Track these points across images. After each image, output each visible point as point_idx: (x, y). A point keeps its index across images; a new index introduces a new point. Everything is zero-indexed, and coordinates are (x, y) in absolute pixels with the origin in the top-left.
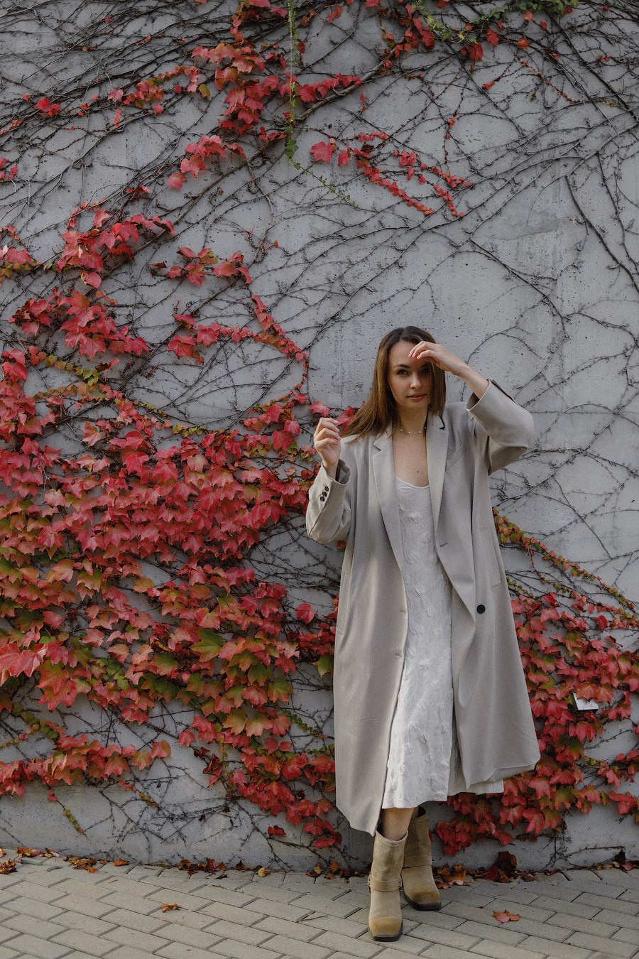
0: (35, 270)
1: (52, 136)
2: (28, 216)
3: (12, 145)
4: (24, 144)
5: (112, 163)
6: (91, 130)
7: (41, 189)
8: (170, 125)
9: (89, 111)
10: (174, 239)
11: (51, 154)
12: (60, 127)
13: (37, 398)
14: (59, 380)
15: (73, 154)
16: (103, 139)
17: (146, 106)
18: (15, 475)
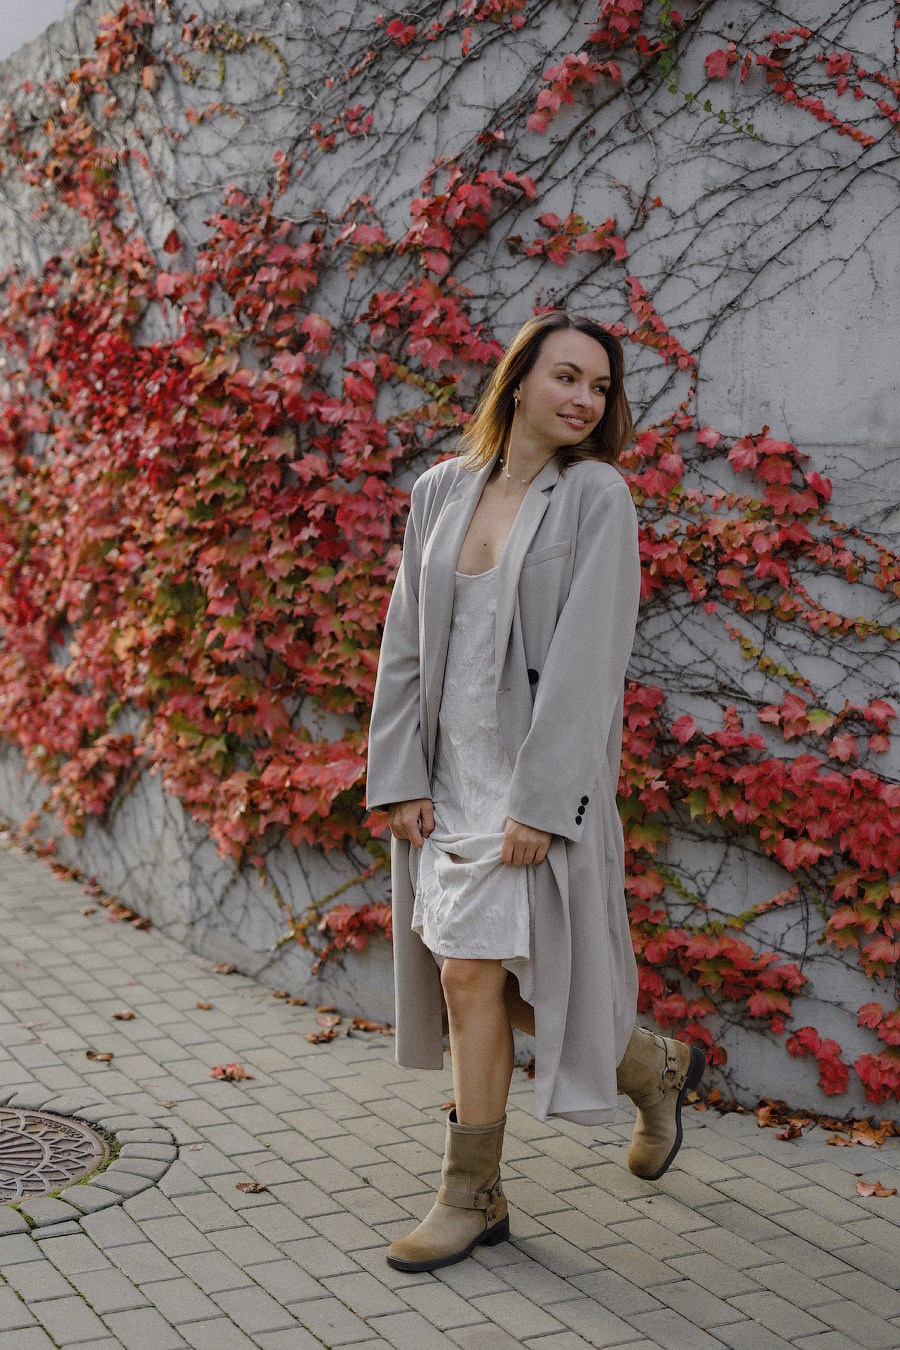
0: (389, 253)
1: (408, 69)
2: (383, 180)
3: (368, 85)
4: (382, 84)
5: (470, 101)
6: (447, 58)
7: (397, 142)
8: (534, 43)
9: (443, 34)
10: (536, 201)
11: (407, 95)
12: (417, 57)
13: (389, 424)
14: (413, 400)
15: (429, 92)
16: (459, 69)
17: (506, 19)
18: (359, 527)
